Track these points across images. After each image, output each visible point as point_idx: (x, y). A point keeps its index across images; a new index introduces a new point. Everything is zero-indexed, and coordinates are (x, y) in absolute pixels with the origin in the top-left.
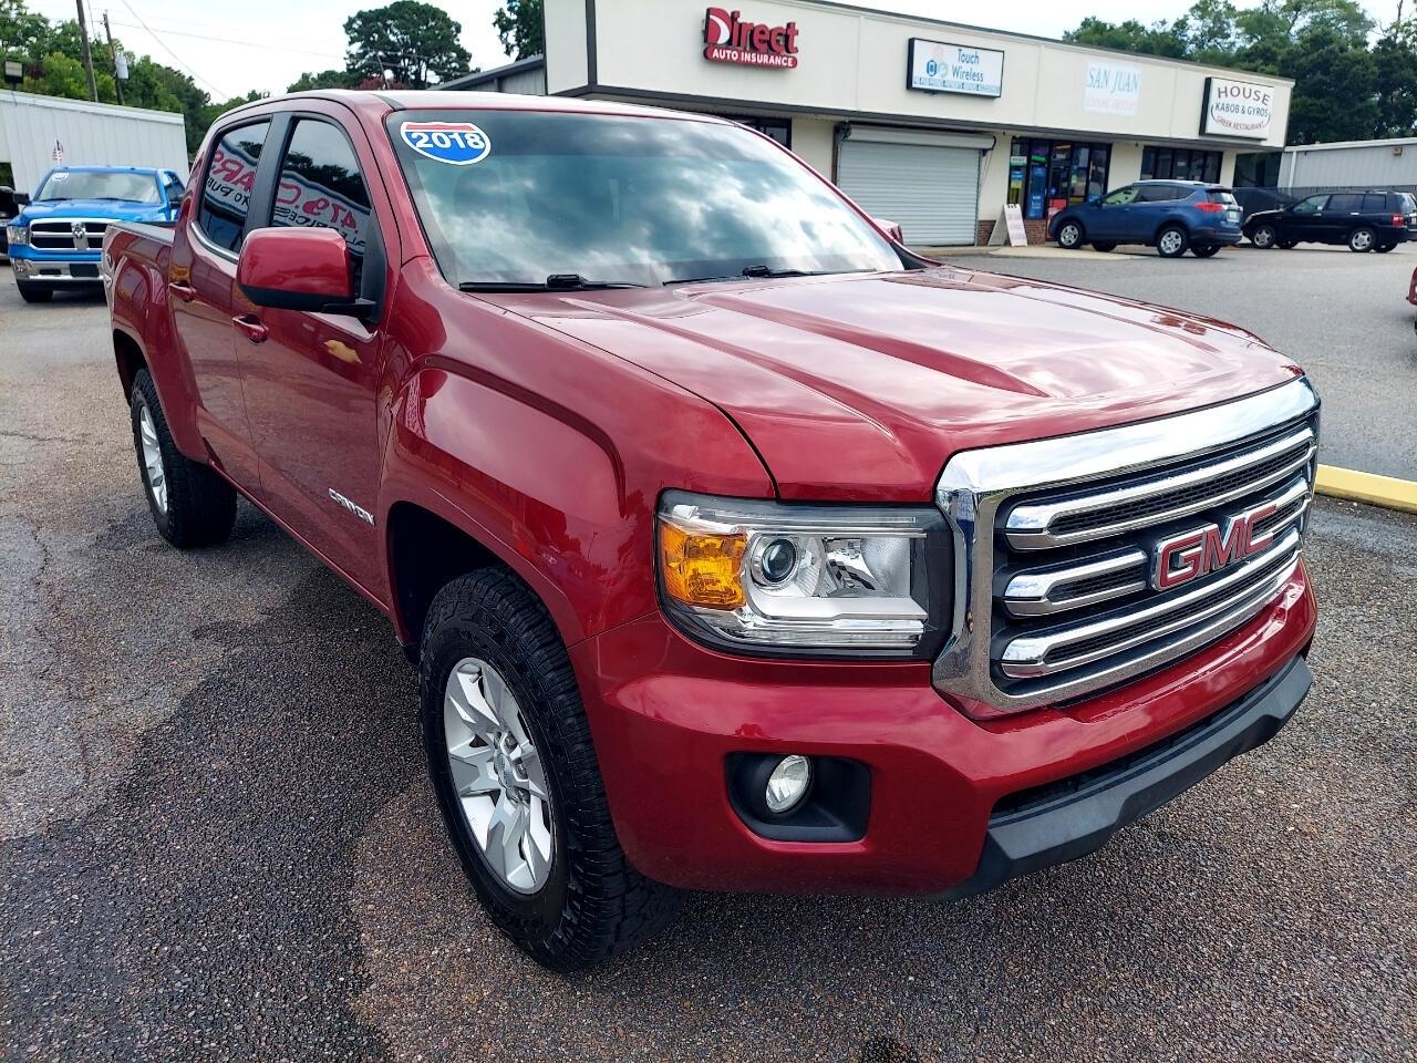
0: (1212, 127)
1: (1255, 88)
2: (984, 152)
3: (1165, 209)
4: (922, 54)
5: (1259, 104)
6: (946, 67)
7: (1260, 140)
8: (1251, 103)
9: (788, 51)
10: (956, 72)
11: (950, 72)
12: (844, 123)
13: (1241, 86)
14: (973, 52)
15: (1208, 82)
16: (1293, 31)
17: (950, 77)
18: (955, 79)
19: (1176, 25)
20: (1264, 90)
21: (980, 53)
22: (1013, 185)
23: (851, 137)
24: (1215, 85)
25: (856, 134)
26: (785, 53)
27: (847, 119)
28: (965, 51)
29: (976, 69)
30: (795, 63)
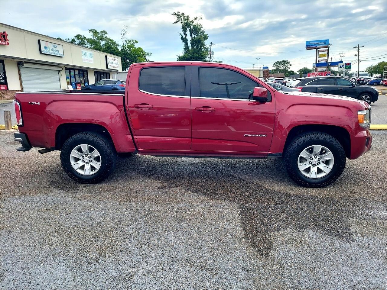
0: (109, 67)
1: (115, 58)
2: (59, 71)
3: (112, 86)
4: (43, 44)
5: (116, 62)
6: (49, 48)
7: (118, 70)
8: (115, 62)
9: (5, 40)
10: (52, 50)
11: (51, 49)
12: (22, 62)
13: (113, 58)
14: (55, 45)
15: (106, 56)
16: (101, 45)
17: (51, 51)
18: (52, 52)
19: (72, 40)
20: (117, 59)
21: (57, 45)
22: (67, 80)
23: (24, 66)
24: (108, 57)
25: (26, 65)
26: (4, 41)
27: (23, 61)
28: (53, 44)
29: (57, 49)
30: (8, 44)
